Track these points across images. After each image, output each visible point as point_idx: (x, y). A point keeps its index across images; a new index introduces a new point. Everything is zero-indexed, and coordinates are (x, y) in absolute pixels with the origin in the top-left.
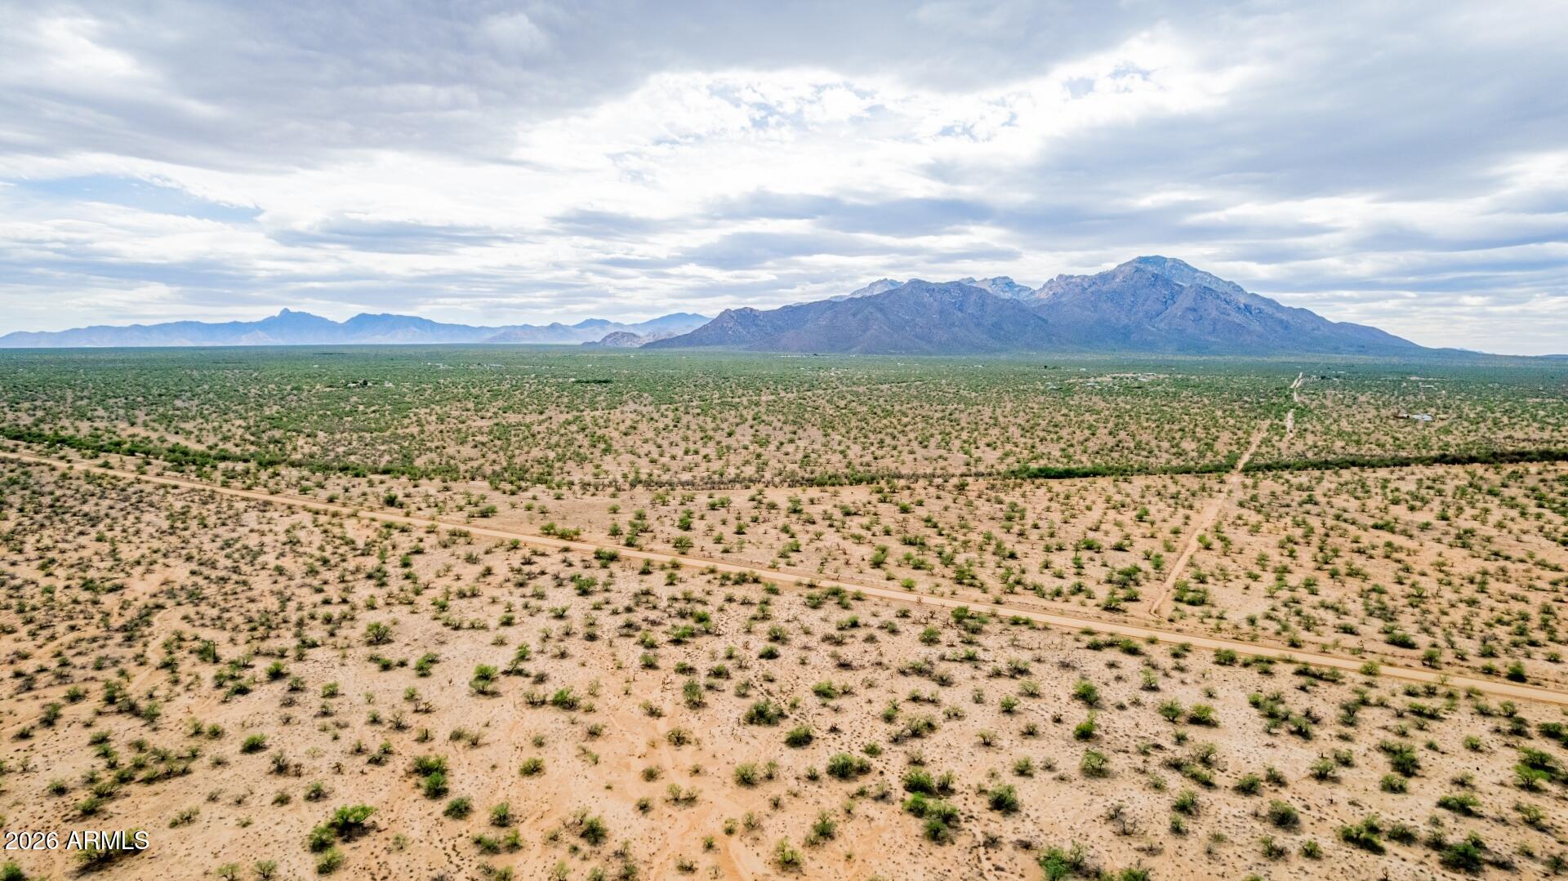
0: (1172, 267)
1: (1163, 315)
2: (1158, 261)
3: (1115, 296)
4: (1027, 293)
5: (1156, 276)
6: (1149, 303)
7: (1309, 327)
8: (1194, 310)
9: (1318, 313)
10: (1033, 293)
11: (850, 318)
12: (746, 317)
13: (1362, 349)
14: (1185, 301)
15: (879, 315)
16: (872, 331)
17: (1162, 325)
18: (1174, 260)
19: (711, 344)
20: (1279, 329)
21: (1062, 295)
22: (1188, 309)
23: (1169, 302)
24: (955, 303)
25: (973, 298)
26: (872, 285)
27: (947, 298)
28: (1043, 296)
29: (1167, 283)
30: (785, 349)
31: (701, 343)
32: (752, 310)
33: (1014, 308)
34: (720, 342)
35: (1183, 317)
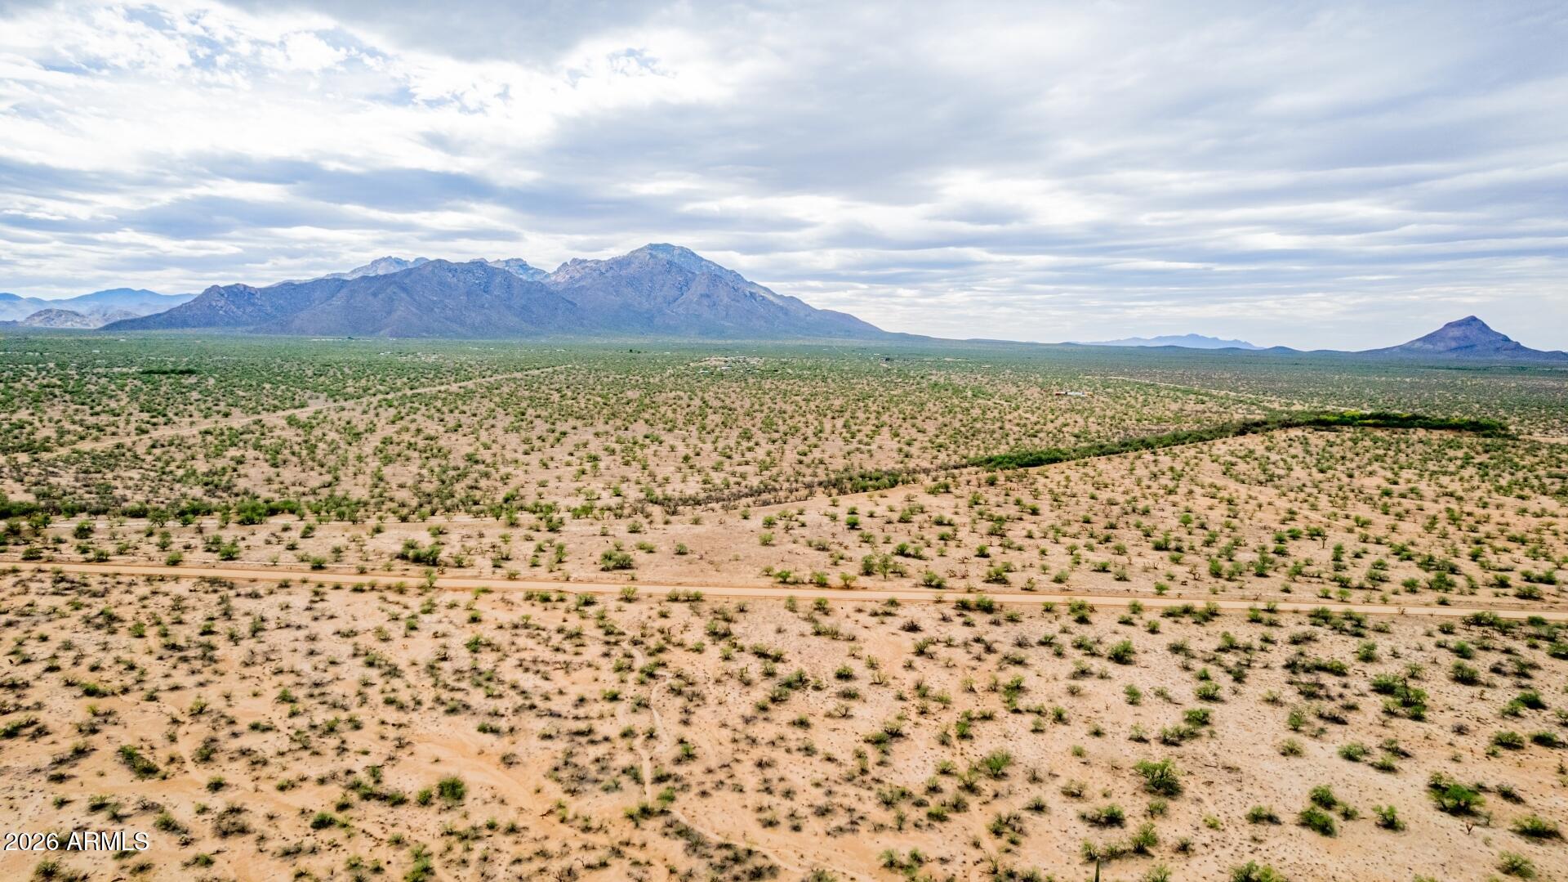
0: (680, 255)
1: (680, 301)
2: (667, 248)
3: (633, 282)
4: (542, 276)
5: (670, 263)
6: (665, 288)
7: (802, 314)
8: (708, 296)
9: (805, 301)
10: (548, 276)
11: (370, 298)
12: (239, 294)
13: (849, 333)
14: (698, 288)
15: (403, 295)
16: (399, 313)
17: (681, 310)
18: (682, 248)
19: (199, 326)
20: (780, 315)
21: (581, 279)
22: (702, 295)
23: (684, 288)
24: (480, 284)
25: (498, 279)
26: (375, 263)
27: (470, 278)
28: (560, 279)
29: (680, 270)
30: (301, 331)
31: (185, 324)
32: (245, 287)
33: (541, 291)
34: (209, 324)
35: (699, 303)
